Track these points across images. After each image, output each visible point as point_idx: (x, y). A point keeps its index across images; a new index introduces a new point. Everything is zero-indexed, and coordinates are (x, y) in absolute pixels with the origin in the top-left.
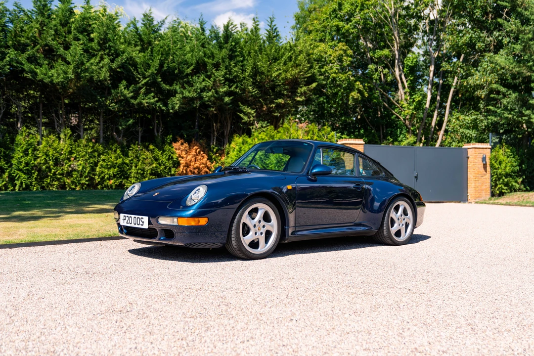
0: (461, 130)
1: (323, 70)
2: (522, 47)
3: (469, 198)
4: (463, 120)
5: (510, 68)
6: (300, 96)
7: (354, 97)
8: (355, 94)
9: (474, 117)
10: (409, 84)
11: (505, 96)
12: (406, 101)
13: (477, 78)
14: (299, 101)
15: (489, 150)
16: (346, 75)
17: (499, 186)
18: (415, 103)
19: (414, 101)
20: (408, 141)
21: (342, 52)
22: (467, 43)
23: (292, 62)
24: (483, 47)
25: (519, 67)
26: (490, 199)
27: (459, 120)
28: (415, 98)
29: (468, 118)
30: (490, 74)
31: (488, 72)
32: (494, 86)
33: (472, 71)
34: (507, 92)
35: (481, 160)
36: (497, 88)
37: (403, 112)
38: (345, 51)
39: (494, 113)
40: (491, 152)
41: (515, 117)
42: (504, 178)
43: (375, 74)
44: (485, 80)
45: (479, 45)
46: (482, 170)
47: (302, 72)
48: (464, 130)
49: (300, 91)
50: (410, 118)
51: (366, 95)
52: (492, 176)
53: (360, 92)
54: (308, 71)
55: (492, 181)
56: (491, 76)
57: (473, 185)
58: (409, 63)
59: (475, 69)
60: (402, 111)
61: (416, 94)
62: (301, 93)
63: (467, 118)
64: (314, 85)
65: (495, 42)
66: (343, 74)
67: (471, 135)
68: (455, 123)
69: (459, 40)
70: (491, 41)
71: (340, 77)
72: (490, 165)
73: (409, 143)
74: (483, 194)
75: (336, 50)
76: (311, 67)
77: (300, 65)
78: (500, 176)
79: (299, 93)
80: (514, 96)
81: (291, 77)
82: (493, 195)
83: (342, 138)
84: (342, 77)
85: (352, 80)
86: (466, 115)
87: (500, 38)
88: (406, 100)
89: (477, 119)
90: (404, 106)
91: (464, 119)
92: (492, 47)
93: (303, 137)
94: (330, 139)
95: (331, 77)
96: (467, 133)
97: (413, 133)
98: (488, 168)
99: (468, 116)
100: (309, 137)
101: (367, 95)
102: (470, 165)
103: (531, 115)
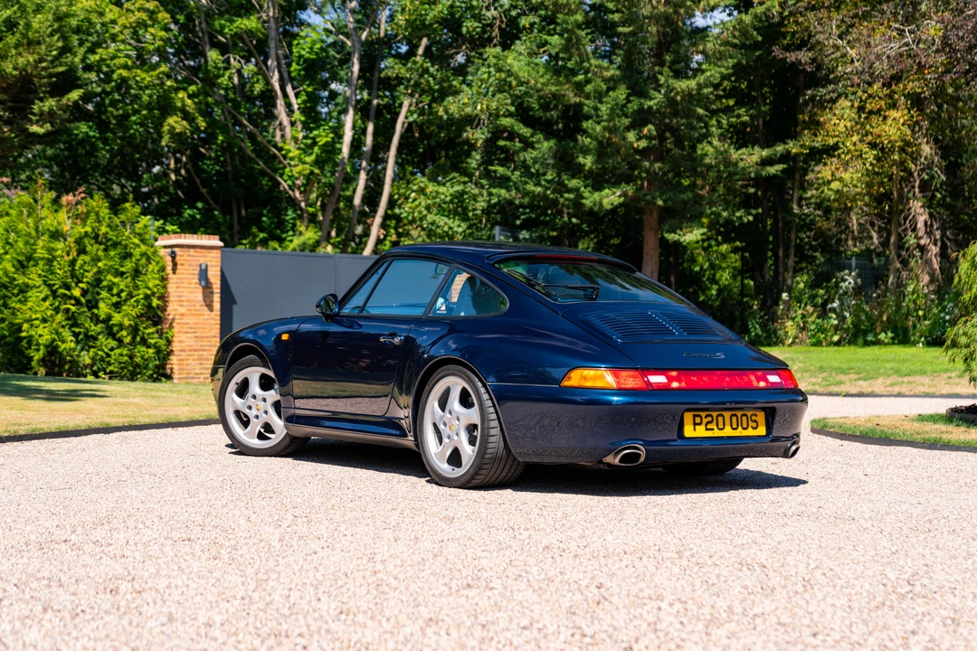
0: (430, 218)
1: (93, 58)
2: (563, 42)
4: (434, 194)
5: (539, 86)
6: (37, 122)
7: (174, 128)
8: (174, 122)
9: (459, 188)
10: (304, 102)
11: (528, 145)
12: (296, 143)
13: (466, 101)
14: (34, 135)
16: (154, 73)
18: (316, 149)
19: (315, 143)
20: (302, 239)
21: (144, 16)
22: (444, 20)
23: (18, 35)
24: (478, 30)
25: (559, 83)
27: (425, 195)
28: (319, 136)
29: (446, 191)
30: (493, 95)
31: (492, 89)
32: (506, 121)
33: (455, 83)
34: (532, 136)
36: (512, 126)
37: (287, 170)
38: (152, 14)
39: (503, 182)
43: (223, 75)
44: (485, 106)
45: (469, 24)
47: (45, 61)
48: (437, 218)
49: (40, 108)
50: (303, 185)
51: (202, 124)
53: (187, 116)
54: (56, 58)
56: (496, 98)
58: (303, 53)
59: (461, 78)
60: (285, 167)
61: (318, 127)
62: (41, 114)
63: (442, 189)
64: (75, 95)
65: (502, 22)
66: (147, 71)
67: (450, 228)
68: (415, 200)
69: (426, 10)
70: (494, 18)
71: (138, 79)
73: (304, 244)
75: (128, 10)
76: (66, 50)
77: (39, 43)
79: (34, 114)
80: (546, 144)
81: (15, 73)
83: (167, 232)
84: (144, 79)
85: (170, 87)
86: (439, 183)
87: (514, 13)
88: (295, 140)
89: (463, 193)
90: (291, 155)
91: (437, 192)
92: (496, 32)
93: (72, 228)
94: (140, 235)
95: (115, 76)
96: (442, 223)
97: (312, 219)
99: (444, 185)
100: (88, 229)
101: (204, 124)
103: (582, 189)
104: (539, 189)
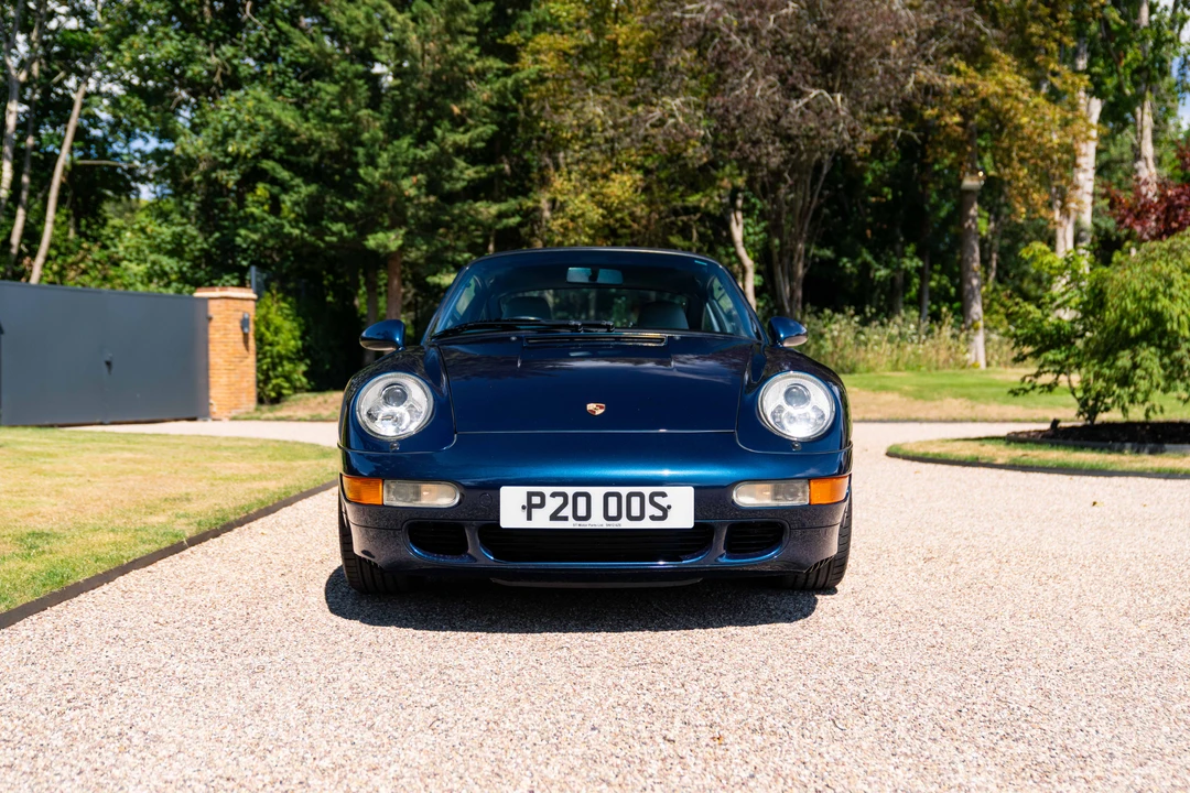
3: (214, 409)
11: (286, 188)
15: (252, 304)
17: (274, 382)
26: (257, 410)
30: (244, 138)
34: (292, 179)
35: (238, 324)
40: (257, 307)
41: (306, 235)
42: (285, 363)
46: (241, 346)
52: (258, 360)
55: (259, 369)
57: (224, 380)
65: (225, 68)
70: (215, 65)
72: (255, 335)
74: (244, 399)
78: (277, 360)
80: (306, 189)
82: (261, 401)
92: (219, 79)
98: (252, 343)
102: (215, 335)
103: (346, 233)
104: (296, 232)
